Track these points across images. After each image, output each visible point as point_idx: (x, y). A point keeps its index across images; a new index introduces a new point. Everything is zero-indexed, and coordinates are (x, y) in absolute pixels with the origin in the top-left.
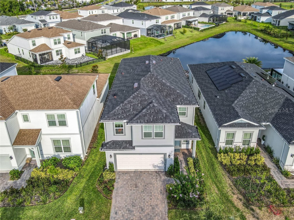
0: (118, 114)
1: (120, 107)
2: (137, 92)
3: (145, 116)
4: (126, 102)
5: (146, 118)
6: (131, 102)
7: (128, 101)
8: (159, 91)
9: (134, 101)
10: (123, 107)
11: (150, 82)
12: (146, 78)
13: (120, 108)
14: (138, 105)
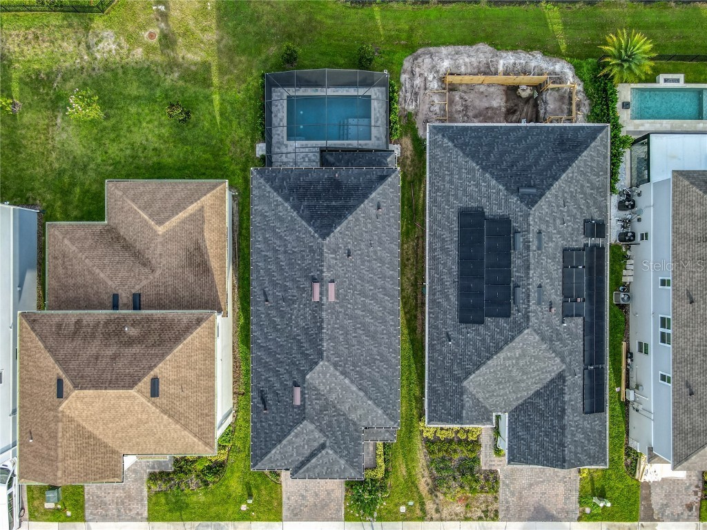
0: (276, 461)
1: (278, 450)
2: (301, 426)
3: (315, 467)
4: (284, 442)
5: (317, 471)
6: (293, 443)
7: (288, 441)
8: (338, 403)
9: (298, 440)
10: (282, 450)
11: (322, 382)
12: (314, 373)
13: (278, 452)
14: (304, 448)
